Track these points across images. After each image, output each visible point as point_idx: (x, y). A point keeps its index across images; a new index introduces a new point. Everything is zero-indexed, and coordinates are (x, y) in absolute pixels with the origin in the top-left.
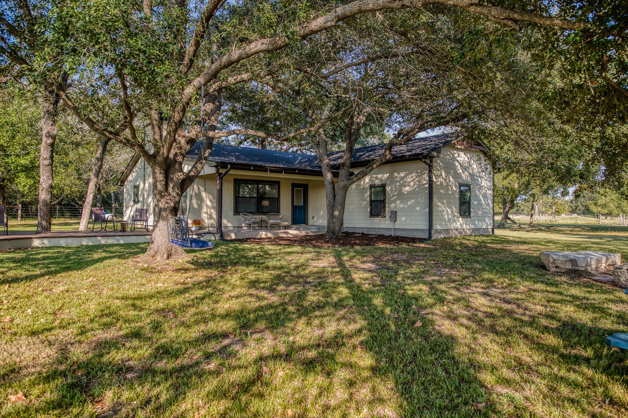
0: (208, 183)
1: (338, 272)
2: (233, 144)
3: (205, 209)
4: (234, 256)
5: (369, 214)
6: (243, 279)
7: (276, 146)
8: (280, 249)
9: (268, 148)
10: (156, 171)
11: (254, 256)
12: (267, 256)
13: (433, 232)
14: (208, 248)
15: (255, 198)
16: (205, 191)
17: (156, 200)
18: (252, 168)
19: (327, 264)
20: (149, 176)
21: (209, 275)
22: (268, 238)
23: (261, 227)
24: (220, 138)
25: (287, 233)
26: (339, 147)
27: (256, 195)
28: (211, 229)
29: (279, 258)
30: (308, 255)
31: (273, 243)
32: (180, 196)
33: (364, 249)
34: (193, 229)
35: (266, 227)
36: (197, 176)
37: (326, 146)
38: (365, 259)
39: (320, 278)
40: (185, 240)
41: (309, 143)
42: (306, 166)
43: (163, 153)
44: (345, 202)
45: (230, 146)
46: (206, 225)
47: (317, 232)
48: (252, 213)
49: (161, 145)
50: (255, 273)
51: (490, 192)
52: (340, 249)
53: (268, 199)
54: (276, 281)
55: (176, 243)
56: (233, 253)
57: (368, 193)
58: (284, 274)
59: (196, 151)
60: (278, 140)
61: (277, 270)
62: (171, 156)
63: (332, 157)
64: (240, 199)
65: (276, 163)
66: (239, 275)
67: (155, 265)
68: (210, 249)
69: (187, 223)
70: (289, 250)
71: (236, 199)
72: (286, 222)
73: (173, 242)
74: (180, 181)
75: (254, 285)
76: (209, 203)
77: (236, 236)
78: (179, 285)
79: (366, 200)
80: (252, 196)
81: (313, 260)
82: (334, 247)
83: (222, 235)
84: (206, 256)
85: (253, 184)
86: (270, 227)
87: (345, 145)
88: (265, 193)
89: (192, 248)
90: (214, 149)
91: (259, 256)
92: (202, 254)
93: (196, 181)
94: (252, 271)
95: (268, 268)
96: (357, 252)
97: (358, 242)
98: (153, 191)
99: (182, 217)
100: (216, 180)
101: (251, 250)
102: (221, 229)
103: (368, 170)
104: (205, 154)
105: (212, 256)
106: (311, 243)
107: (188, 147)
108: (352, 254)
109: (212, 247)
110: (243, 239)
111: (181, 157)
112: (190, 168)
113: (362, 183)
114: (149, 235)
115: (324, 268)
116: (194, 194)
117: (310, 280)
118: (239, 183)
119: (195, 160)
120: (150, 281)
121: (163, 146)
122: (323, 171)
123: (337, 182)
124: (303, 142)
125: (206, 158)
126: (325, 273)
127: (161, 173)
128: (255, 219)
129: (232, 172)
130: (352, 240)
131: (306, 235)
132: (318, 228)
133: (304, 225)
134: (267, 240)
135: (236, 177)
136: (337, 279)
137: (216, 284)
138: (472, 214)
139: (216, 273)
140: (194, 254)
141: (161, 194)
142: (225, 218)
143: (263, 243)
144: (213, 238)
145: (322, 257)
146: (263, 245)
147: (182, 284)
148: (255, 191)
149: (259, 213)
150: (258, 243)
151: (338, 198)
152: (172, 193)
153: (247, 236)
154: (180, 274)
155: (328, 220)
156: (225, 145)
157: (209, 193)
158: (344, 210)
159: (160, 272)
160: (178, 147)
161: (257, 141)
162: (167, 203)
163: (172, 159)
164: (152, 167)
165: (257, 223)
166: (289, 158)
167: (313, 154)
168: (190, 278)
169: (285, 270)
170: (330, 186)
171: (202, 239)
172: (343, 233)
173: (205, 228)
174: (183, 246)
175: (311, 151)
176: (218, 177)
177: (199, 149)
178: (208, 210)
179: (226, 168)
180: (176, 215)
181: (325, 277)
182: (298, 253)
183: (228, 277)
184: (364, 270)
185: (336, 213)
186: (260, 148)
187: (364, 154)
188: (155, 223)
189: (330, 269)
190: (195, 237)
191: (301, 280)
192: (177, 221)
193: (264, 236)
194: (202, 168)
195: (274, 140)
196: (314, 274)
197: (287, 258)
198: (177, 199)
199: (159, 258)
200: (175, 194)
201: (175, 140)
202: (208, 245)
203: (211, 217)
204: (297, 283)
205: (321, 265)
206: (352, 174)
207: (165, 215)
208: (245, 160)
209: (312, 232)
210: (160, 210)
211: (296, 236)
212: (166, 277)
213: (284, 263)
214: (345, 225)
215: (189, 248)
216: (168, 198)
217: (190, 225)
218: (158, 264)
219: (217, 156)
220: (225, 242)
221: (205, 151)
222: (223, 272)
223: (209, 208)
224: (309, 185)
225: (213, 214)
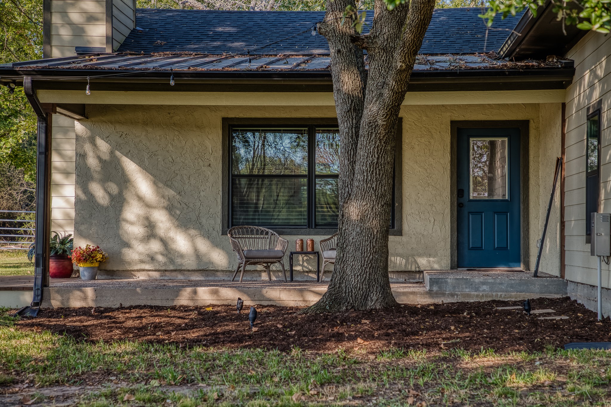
15: (302, 176)
71: (231, 184)
80: (289, 172)
149: (317, 226)
223: (148, 206)
224: (532, 125)
225: (161, 225)
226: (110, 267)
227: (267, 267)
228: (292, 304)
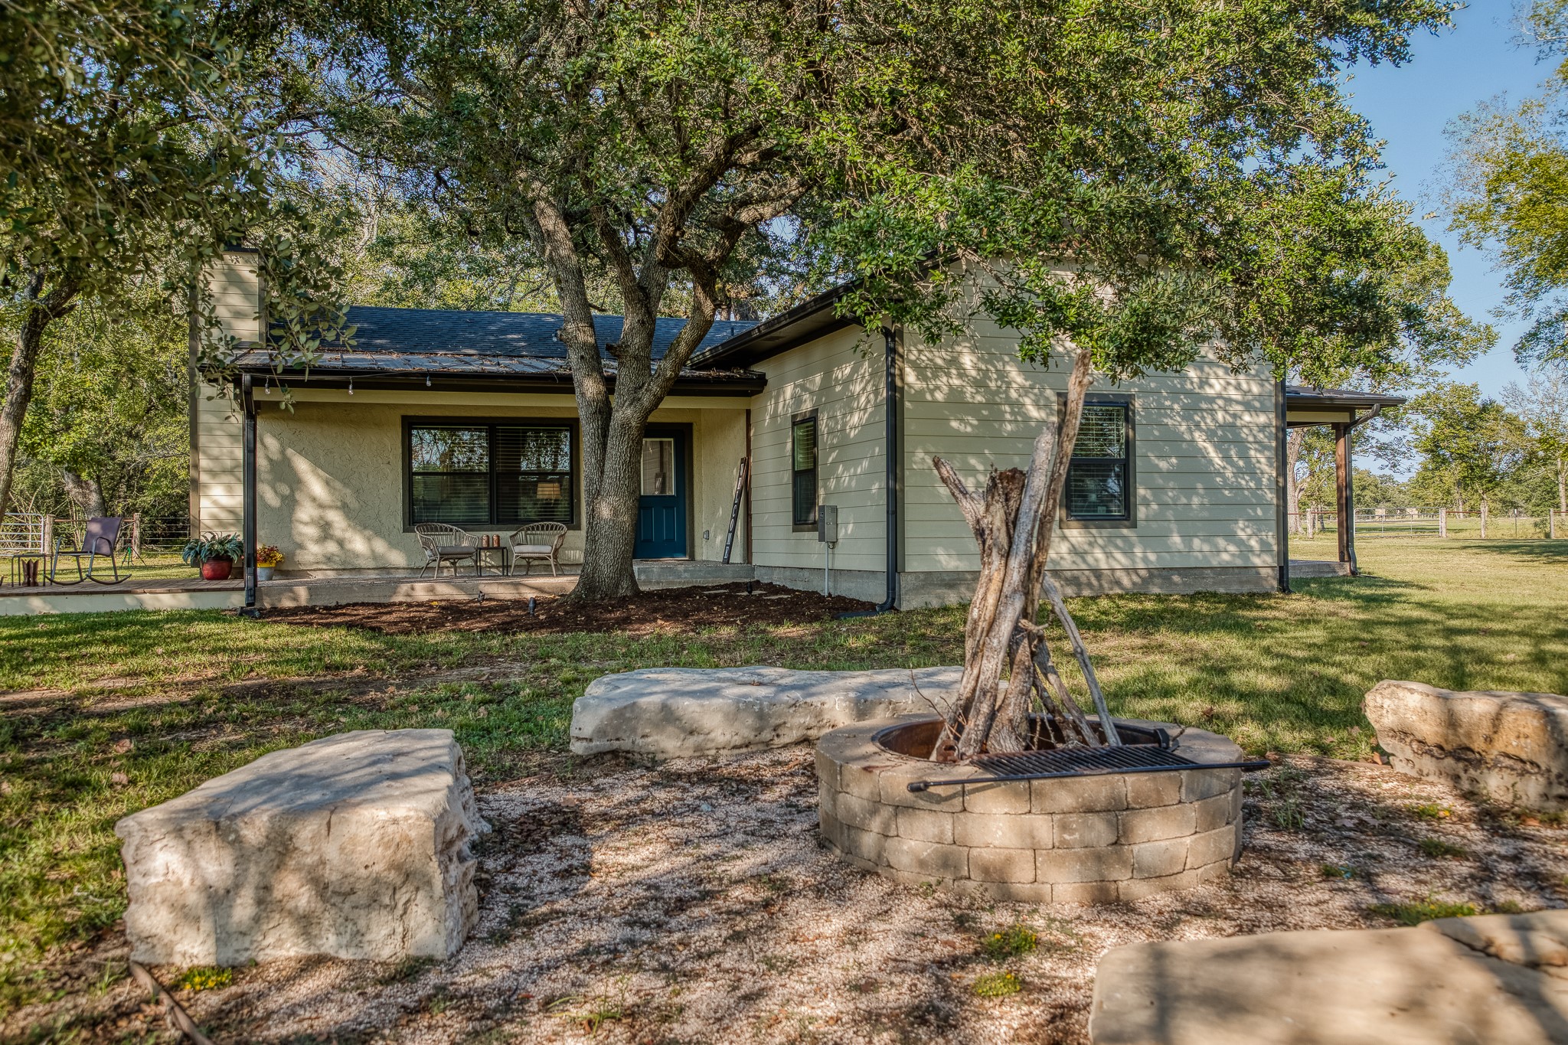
3: (305, 512)
13: (905, 582)
15: (484, 474)
27: (485, 467)
51: (1262, 419)
71: (412, 480)
76: (320, 492)
80: (470, 469)
83: (251, 594)
113: (780, 410)
135: (411, 413)
138: (1142, 512)
178: (319, 513)
203: (326, 537)
223: (321, 506)
224: (695, 427)
225: (336, 525)
226: (284, 567)
227: (454, 564)
228: (509, 597)
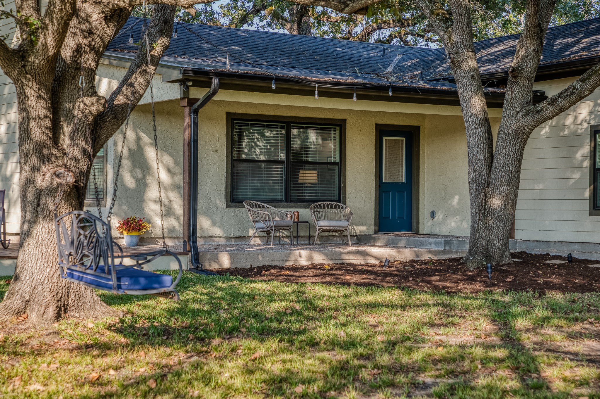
0: (162, 124)
1: (502, 360)
2: (224, 21)
3: (153, 193)
4: (227, 311)
5: (586, 206)
6: (251, 372)
7: (335, 25)
8: (346, 296)
9: (315, 32)
10: (28, 91)
11: (278, 312)
12: (312, 314)
14: (162, 290)
15: (281, 162)
16: (156, 144)
17: (27, 168)
18: (274, 86)
19: (472, 338)
20: (9, 105)
21: (164, 362)
22: (315, 267)
23: (297, 237)
24: (192, 6)
25: (365, 254)
26: (506, 24)
27: (282, 156)
28: (169, 242)
29: (342, 319)
30: (420, 314)
31: (328, 279)
32: (90, 157)
33: (574, 301)
34: (124, 242)
35: (310, 237)
36: (134, 107)
37: (469, 24)
38: (577, 327)
39: (452, 373)
40: (103, 270)
41: (423, 17)
42: (413, 78)
43: (45, 46)
44: (519, 172)
45: (219, 28)
46: (157, 232)
47: (444, 252)
48: (274, 202)
49: (39, 24)
50: (281, 356)
52: (507, 299)
53: (316, 165)
54: (336, 380)
55: (80, 279)
56: (224, 304)
57: (586, 150)
58: (356, 362)
59: (131, 41)
60: (342, 11)
61: (337, 350)
62: (67, 53)
63: (484, 53)
64: (242, 167)
65: (337, 70)
66: (240, 362)
67: (23, 336)
68: (166, 294)
69: (108, 226)
70: (370, 298)
71: (233, 166)
72: (362, 225)
73: (71, 276)
74: (91, 118)
75: (280, 388)
76: (164, 176)
77: (232, 260)
78: (87, 387)
79: (580, 167)
80: (272, 158)
81: (432, 325)
82: (491, 292)
83: (196, 258)
84: (156, 312)
85: (276, 127)
86: (320, 237)
87: (522, 18)
88: (306, 150)
89: (121, 292)
90: (175, 35)
91: (291, 314)
92: (145, 307)
93: (133, 117)
94: (275, 352)
95: (314, 344)
96: (553, 308)
97: (555, 280)
98: (20, 145)
99: (94, 211)
100: (182, 117)
101: (272, 297)
102: (195, 242)
103: (588, 85)
104: (153, 48)
105: (171, 313)
106: (429, 282)
107: (110, 31)
108: (540, 313)
109: (171, 289)
110: (252, 269)
111: (91, 56)
112: (115, 85)
113: (569, 120)
114: (10, 258)
115: (462, 347)
116: (126, 152)
117: (425, 378)
118: (240, 125)
119: (128, 64)
120: (10, 377)
121: (45, 27)
122: (460, 91)
123: (497, 120)
124: (408, 15)
125: (156, 61)
126: (467, 363)
127: (39, 97)
128: (282, 216)
129: (223, 96)
130: (539, 276)
131: (413, 261)
132: (446, 243)
133: (407, 233)
134: (311, 272)
135: (233, 111)
136: (500, 380)
137: (181, 385)
139: (182, 355)
140: (124, 308)
141: (41, 152)
142: (206, 214)
143: (303, 280)
144: (174, 266)
145: (456, 320)
146: (303, 285)
147: (93, 384)
148: (281, 144)
149: (291, 201)
150: (288, 280)
151: (499, 161)
152: (69, 150)
153: (261, 261)
154: (88, 359)
155: (473, 220)
156: (203, 25)
157: (166, 150)
158: (516, 195)
159: (38, 353)
160: (82, 31)
161: (286, 14)
162: (58, 176)
163: (69, 61)
164: (16, 81)
165: (287, 227)
166: (369, 59)
167: (433, 46)
168: (116, 369)
169: (360, 350)
170: (480, 132)
171: (146, 268)
172: (513, 255)
173: (152, 240)
174: (99, 285)
175: (428, 40)
176: (187, 110)
177: (138, 36)
178: (163, 194)
179: (208, 85)
180: (80, 206)
181: (465, 373)
182: (392, 306)
183: (214, 366)
184: (575, 356)
185: (496, 202)
186: (295, 33)
187: (577, 42)
188: (26, 227)
189: (479, 352)
190: (128, 262)
191: (401, 378)
192: (81, 221)
193: (304, 262)
194: (147, 87)
195: (330, 10)
196: (435, 362)
197: (365, 318)
198: (83, 166)
199: (33, 317)
200: (77, 153)
201: (75, 12)
202: (161, 284)
203: (168, 212)
204: (392, 385)
205: (454, 341)
206: (540, 97)
207: (52, 207)
208: (256, 64)
209: (430, 252)
210: (39, 194)
211: (387, 262)
212: (53, 366)
213: (356, 332)
214: (519, 235)
215: (114, 292)
216: (60, 162)
217: (115, 233)
218: (32, 332)
219: (183, 53)
220: (203, 276)
221: (153, 41)
222: (199, 353)
224: (421, 130)
